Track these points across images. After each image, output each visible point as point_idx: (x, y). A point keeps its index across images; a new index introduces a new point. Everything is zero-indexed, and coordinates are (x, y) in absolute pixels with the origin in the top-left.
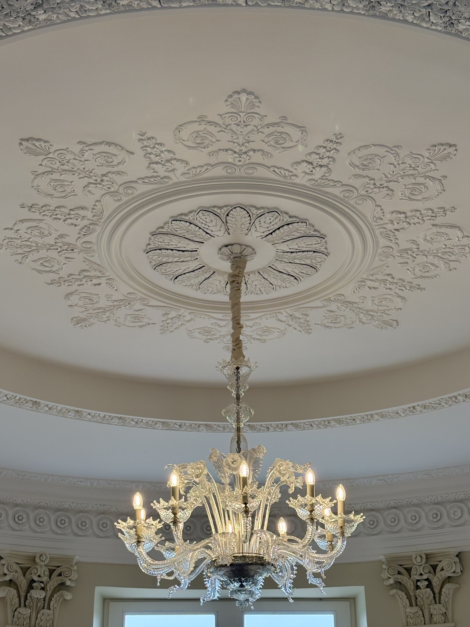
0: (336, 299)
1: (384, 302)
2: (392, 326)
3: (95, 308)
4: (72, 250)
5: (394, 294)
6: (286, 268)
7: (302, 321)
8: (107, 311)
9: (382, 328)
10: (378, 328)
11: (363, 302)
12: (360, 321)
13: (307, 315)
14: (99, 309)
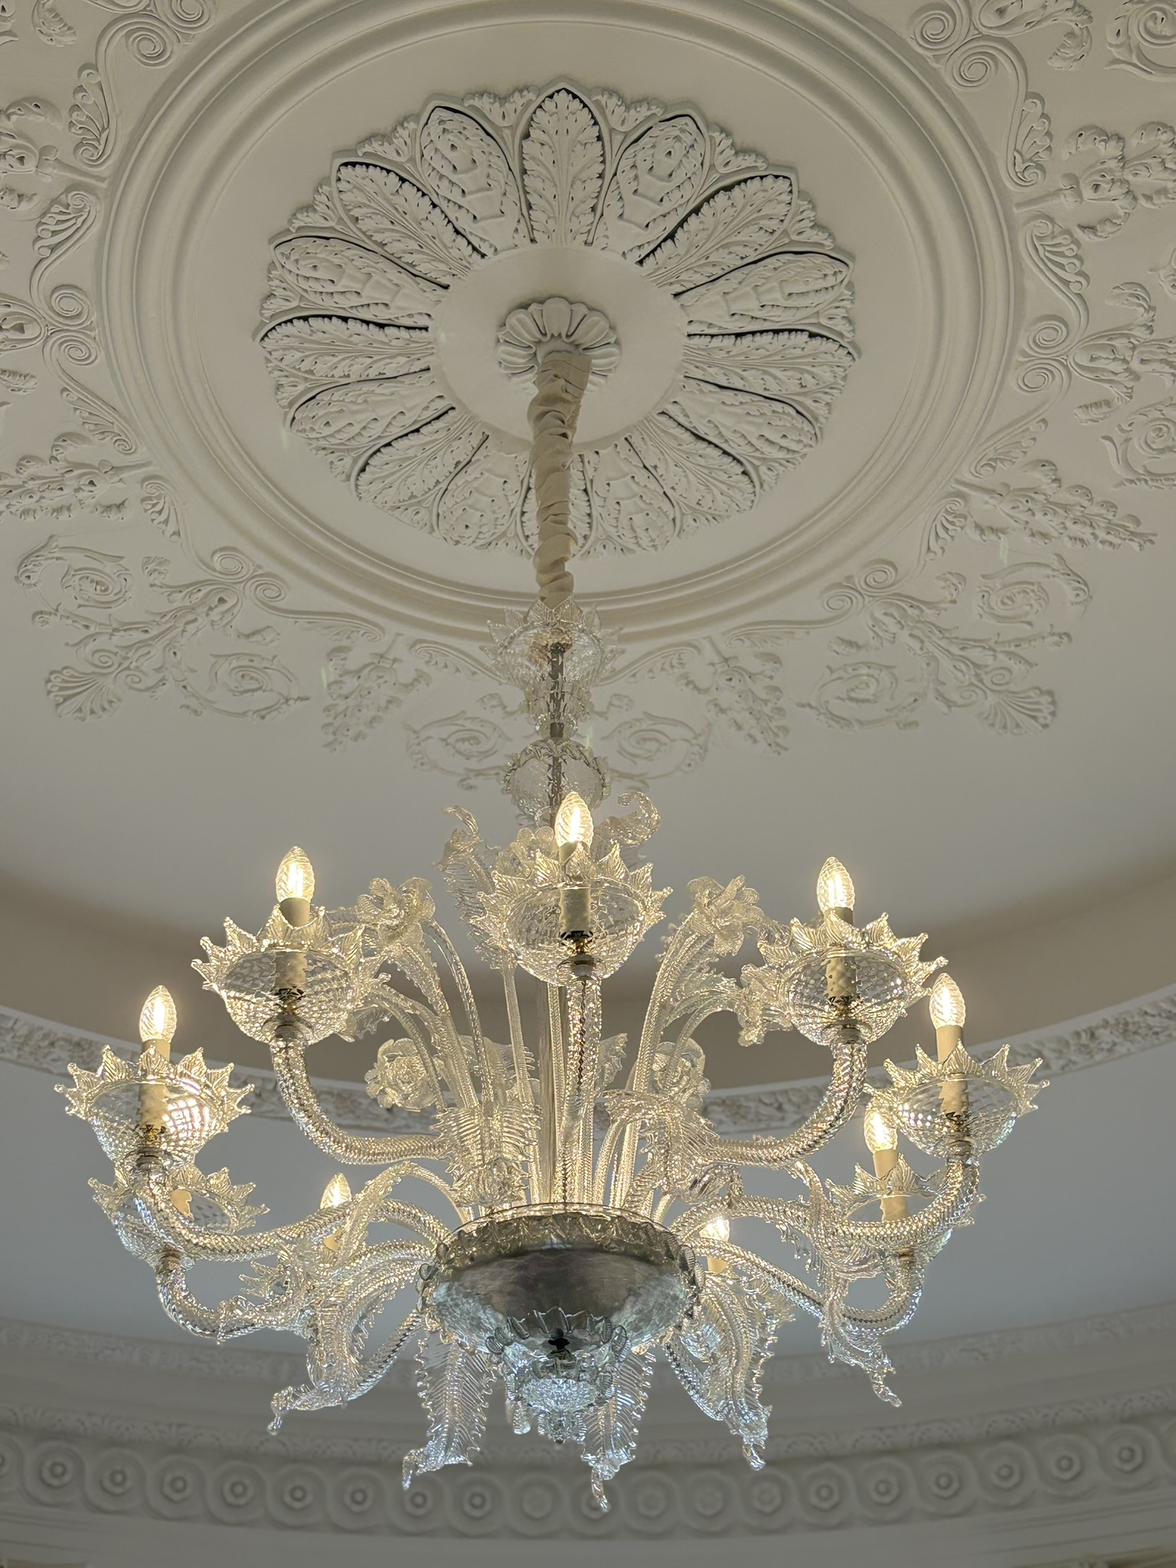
0: (870, 580)
1: (1019, 598)
2: (1034, 718)
3: (115, 626)
4: (20, 328)
5: (1056, 565)
6: (718, 418)
7: (759, 688)
8: (156, 637)
9: (1005, 727)
10: (992, 725)
11: (954, 602)
12: (940, 696)
13: (776, 660)
14: (128, 627)
